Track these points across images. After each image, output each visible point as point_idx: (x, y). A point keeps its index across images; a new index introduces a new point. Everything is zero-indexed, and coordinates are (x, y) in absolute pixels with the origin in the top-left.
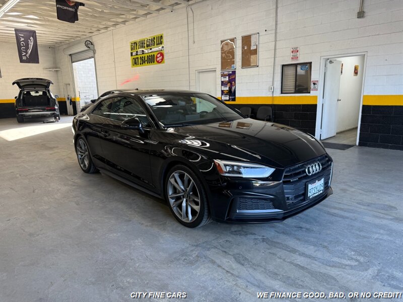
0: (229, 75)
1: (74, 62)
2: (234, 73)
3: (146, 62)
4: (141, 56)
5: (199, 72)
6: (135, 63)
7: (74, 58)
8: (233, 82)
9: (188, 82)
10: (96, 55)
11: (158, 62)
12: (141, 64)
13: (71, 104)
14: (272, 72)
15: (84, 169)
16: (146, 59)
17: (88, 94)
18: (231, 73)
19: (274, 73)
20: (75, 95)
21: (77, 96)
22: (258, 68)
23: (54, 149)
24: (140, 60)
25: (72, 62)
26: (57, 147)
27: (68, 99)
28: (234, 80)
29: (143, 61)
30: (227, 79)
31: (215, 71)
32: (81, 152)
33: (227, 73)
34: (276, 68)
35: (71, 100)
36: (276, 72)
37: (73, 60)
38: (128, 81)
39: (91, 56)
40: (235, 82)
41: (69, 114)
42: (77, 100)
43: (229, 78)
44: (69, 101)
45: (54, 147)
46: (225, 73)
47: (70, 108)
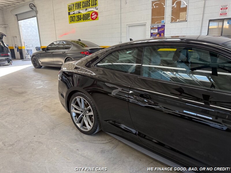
0: (158, 28)
1: (19, 20)
2: (163, 26)
3: (82, 19)
4: (78, 15)
5: (129, 26)
6: (72, 19)
7: (19, 17)
8: (162, 34)
9: (120, 34)
10: (38, 15)
11: (93, 19)
12: (77, 21)
13: (18, 51)
14: (200, 26)
15: (82, 129)
16: (82, 17)
17: (28, 44)
18: (160, 26)
19: (202, 27)
20: (21, 45)
21: (23, 45)
22: (186, 22)
23: (24, 95)
24: (76, 18)
25: (18, 20)
26: (25, 92)
27: (16, 47)
28: (163, 31)
29: (79, 19)
30: (156, 31)
31: (145, 25)
32: (76, 109)
33: (157, 26)
34: (204, 22)
35: (18, 48)
36: (204, 25)
37: (19, 19)
38: (66, 34)
39: (33, 15)
40: (164, 34)
41: (16, 58)
42: (23, 48)
43: (158, 30)
44: (17, 49)
45: (23, 93)
46: (155, 27)
47: (17, 54)
